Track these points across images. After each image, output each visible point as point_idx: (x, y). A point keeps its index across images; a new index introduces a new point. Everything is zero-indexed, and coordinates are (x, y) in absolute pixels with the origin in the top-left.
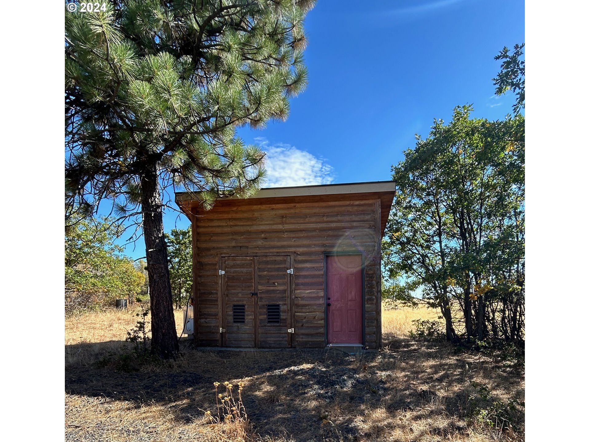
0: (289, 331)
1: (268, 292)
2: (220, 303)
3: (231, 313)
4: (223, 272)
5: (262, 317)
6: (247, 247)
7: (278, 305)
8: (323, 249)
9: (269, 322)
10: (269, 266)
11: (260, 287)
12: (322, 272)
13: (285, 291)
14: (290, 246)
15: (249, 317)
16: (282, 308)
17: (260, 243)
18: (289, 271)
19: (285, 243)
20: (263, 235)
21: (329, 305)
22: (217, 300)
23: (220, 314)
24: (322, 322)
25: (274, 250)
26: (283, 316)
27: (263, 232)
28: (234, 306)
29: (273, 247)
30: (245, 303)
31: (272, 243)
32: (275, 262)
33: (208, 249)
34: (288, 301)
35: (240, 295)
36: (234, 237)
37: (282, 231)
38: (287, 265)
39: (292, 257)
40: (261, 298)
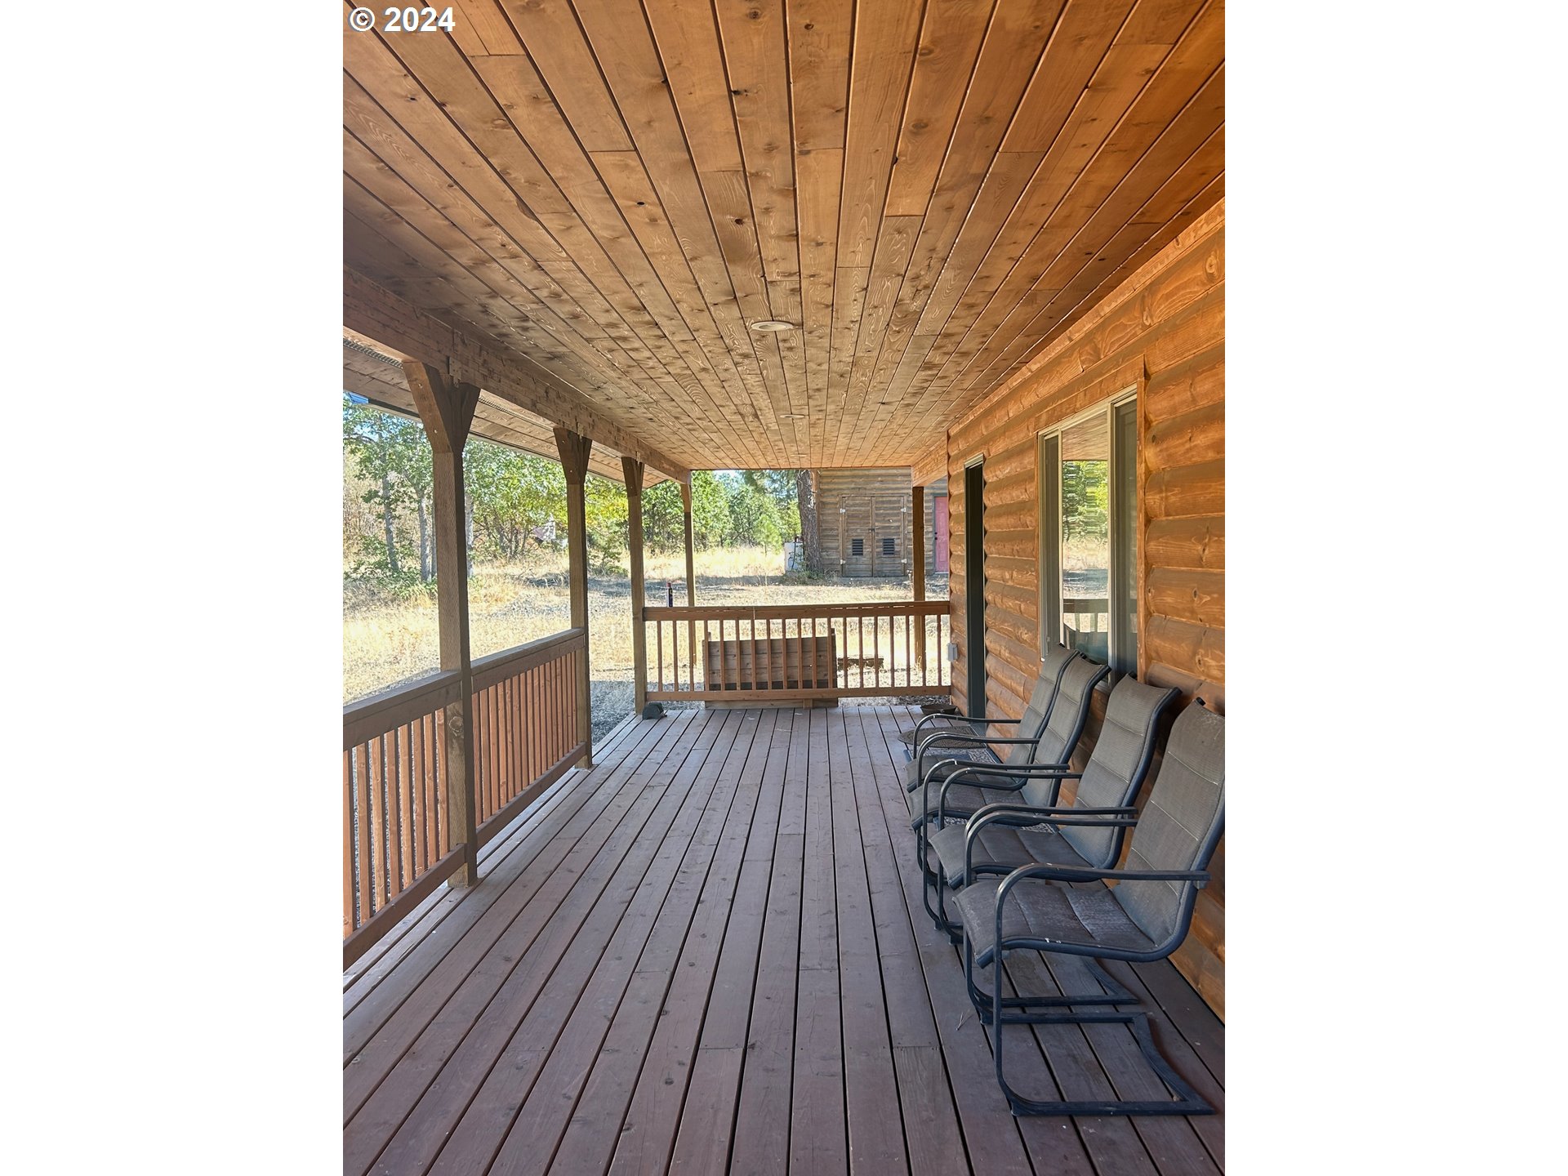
0: (903, 561)
1: (883, 528)
2: (840, 538)
3: (851, 547)
4: (844, 511)
5: (878, 550)
6: (865, 489)
7: (893, 539)
8: (932, 491)
9: (885, 554)
10: (885, 506)
11: (877, 524)
12: (931, 511)
13: (898, 527)
14: (903, 489)
15: (867, 550)
16: (896, 542)
17: (877, 485)
18: (902, 510)
19: (899, 486)
20: (879, 479)
21: (936, 539)
22: (838, 536)
23: (841, 548)
24: (931, 553)
25: (890, 492)
26: (897, 548)
27: (879, 476)
28: (854, 540)
29: (888, 489)
30: (863, 537)
31: (887, 486)
32: (890, 502)
33: (830, 490)
34: (902, 536)
35: (859, 531)
36: (854, 480)
37: (896, 475)
38: (901, 505)
39: (905, 498)
40: (878, 533)
